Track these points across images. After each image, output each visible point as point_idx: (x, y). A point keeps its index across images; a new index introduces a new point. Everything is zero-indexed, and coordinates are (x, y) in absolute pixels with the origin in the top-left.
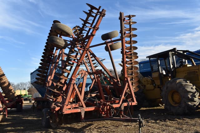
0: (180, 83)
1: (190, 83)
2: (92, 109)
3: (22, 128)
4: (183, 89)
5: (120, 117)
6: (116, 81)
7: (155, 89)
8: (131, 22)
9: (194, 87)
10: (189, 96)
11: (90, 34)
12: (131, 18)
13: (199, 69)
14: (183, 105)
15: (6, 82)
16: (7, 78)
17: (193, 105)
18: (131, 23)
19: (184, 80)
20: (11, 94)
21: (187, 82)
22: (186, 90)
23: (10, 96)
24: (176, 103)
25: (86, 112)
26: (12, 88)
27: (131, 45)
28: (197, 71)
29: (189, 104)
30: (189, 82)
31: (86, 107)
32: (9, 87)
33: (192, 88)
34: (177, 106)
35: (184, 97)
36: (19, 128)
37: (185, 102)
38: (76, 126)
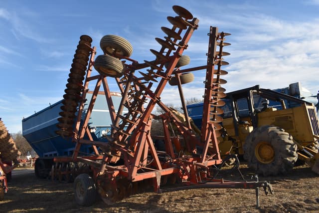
0: (272, 131)
1: (285, 132)
2: (170, 171)
3: (42, 209)
4: (279, 140)
5: (222, 182)
6: (187, 129)
7: (226, 142)
8: (223, 42)
9: (291, 138)
10: (288, 149)
11: (173, 55)
12: (224, 37)
13: (293, 114)
14: (279, 162)
15: (4, 131)
16: (4, 125)
17: (291, 161)
18: (223, 45)
19: (277, 128)
20: (12, 151)
21: (282, 131)
22: (284, 141)
23: (10, 155)
24: (266, 160)
25: (163, 177)
26: (13, 142)
27: (218, 77)
28: (291, 116)
29: (287, 160)
30: (284, 130)
31: (163, 169)
32: (8, 140)
33: (289, 139)
34: (269, 164)
35: (280, 151)
36: (36, 209)
37: (282, 158)
38: (136, 200)
